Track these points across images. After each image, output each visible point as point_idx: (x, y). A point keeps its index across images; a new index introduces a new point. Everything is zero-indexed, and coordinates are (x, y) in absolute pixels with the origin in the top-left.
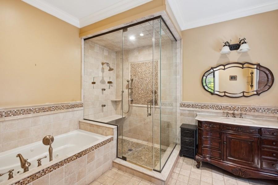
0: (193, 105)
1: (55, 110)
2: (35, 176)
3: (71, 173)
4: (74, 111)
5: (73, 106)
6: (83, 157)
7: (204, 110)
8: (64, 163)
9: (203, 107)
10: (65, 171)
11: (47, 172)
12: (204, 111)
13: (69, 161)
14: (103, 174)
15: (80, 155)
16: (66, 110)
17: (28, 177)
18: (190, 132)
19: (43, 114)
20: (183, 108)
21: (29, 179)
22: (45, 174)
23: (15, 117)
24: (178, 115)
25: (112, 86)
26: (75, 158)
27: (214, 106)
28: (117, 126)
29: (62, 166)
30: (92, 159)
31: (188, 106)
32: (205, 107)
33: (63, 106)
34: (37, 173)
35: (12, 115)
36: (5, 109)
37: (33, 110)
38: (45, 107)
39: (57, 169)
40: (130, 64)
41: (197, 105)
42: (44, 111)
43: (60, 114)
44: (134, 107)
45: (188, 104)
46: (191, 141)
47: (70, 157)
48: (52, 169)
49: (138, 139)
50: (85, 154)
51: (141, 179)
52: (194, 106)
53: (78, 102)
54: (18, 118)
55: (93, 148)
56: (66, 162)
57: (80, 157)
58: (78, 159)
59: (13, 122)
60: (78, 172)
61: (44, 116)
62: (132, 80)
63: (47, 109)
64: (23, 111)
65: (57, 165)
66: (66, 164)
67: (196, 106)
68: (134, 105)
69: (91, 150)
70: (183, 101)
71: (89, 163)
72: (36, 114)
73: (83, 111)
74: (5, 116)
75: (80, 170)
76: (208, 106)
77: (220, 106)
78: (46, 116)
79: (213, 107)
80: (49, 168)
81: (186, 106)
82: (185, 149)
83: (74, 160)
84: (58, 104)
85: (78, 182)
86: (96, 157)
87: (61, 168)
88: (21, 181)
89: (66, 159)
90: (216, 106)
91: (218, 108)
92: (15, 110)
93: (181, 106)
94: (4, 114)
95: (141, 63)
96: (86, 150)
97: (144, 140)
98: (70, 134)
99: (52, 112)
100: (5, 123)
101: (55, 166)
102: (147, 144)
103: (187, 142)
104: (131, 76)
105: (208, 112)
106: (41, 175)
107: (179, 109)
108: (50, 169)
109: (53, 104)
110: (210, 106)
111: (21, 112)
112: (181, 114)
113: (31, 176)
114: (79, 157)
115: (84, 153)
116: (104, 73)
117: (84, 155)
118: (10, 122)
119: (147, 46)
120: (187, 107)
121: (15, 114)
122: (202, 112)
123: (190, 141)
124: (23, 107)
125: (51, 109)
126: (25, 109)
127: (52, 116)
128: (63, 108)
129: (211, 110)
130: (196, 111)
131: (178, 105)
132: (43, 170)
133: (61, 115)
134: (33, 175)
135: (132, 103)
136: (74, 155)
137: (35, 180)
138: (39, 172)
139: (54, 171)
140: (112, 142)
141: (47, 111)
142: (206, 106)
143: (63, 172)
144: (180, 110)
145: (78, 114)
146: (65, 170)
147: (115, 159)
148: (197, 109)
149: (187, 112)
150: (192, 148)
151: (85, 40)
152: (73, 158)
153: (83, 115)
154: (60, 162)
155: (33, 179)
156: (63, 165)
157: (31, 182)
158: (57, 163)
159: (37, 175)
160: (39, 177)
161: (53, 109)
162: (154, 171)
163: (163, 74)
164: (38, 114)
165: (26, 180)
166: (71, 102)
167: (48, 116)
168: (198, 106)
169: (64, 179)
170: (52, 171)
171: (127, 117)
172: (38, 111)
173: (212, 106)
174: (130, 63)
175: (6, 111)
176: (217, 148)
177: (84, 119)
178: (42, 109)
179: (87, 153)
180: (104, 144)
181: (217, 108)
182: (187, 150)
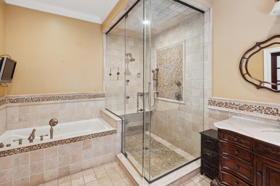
0: (226, 103)
1: (79, 99)
2: (32, 148)
3: (65, 154)
4: (96, 100)
5: (95, 96)
6: (78, 143)
7: (244, 113)
8: (58, 144)
9: (242, 108)
10: (59, 151)
11: (42, 147)
12: (243, 115)
13: (63, 143)
14: (102, 164)
15: (75, 140)
16: (89, 99)
17: (27, 147)
18: (212, 143)
19: (68, 101)
20: (213, 106)
21: (27, 149)
22: (40, 149)
23: (49, 102)
24: (206, 116)
25: (139, 77)
26: (70, 141)
27: (261, 108)
28: (122, 119)
29: (55, 145)
30: (89, 147)
31: (220, 104)
32: (245, 108)
33: (85, 96)
34: (34, 146)
35: (46, 100)
36: (42, 95)
37: (60, 97)
38: (70, 95)
39: (51, 147)
40: (156, 52)
41: (232, 103)
42: (69, 98)
43: (83, 102)
44: (160, 101)
45: (220, 101)
46: (215, 156)
47: (64, 140)
48: (46, 146)
49: (163, 138)
50: (80, 141)
51: (131, 183)
52: (228, 105)
53: (100, 92)
54: (50, 103)
55: (89, 136)
56: (60, 143)
57: (75, 142)
58: (72, 143)
59: (47, 105)
60: (72, 155)
61: (69, 103)
62: (157, 70)
63: (72, 97)
64: (54, 98)
65: (51, 144)
66: (60, 145)
67: (231, 106)
68: (159, 98)
69: (87, 138)
70: (213, 96)
71: (85, 149)
72: (63, 101)
73: (104, 101)
74: (42, 101)
75: (75, 153)
76: (251, 107)
77: (273, 108)
78: (70, 103)
79: (259, 109)
80: (43, 144)
81: (216, 103)
82: (207, 166)
83: (68, 143)
84: (82, 94)
85: (72, 164)
86: (93, 146)
87: (54, 147)
88: (21, 149)
89: (60, 141)
90: (265, 108)
91: (269, 112)
92: (48, 97)
93: (210, 104)
94: (41, 99)
95: (165, 49)
96: (81, 137)
97: (169, 141)
98: (91, 120)
99: (76, 100)
100: (41, 106)
101: (50, 144)
102: (170, 146)
103: (208, 157)
104: (157, 65)
105: (251, 117)
106: (37, 149)
107: (207, 108)
108: (45, 145)
109: (76, 93)
110: (256, 108)
111: (52, 99)
112: (210, 115)
113: (29, 147)
114: (73, 142)
115: (78, 139)
116: (128, 65)
117: (78, 141)
118: (45, 106)
119: (172, 28)
120: (218, 105)
121: (48, 100)
122: (241, 116)
123: (212, 156)
124: (54, 95)
125: (75, 97)
126: (55, 96)
127: (76, 104)
128: (86, 97)
129: (255, 114)
130: (231, 113)
131: (206, 102)
132: (39, 145)
133: (84, 104)
134: (30, 146)
135: (157, 96)
136: (68, 139)
137: (32, 150)
138: (36, 145)
139: (48, 148)
140: (114, 134)
141: (72, 99)
142: (247, 107)
143: (57, 150)
144: (209, 109)
145: (100, 103)
146: (59, 149)
147: (119, 153)
148: (233, 110)
149: (218, 113)
150: (215, 168)
151: (106, 33)
152: (67, 141)
153: (105, 105)
154: (54, 142)
155: (30, 149)
156: (57, 145)
157: (29, 151)
158: (51, 142)
159: (34, 147)
160: (36, 150)
161: (77, 98)
162: (144, 179)
163: (188, 60)
164: (64, 101)
165: (25, 149)
166: (92, 92)
167: (73, 103)
168: (234, 106)
169: (58, 157)
170: (47, 147)
171: (153, 111)
172: (64, 99)
173: (258, 106)
174: (156, 50)
175: (42, 97)
176: (248, 179)
177: (106, 109)
178: (67, 97)
179: (82, 140)
180: (103, 135)
181: (267, 111)
182: (208, 167)
